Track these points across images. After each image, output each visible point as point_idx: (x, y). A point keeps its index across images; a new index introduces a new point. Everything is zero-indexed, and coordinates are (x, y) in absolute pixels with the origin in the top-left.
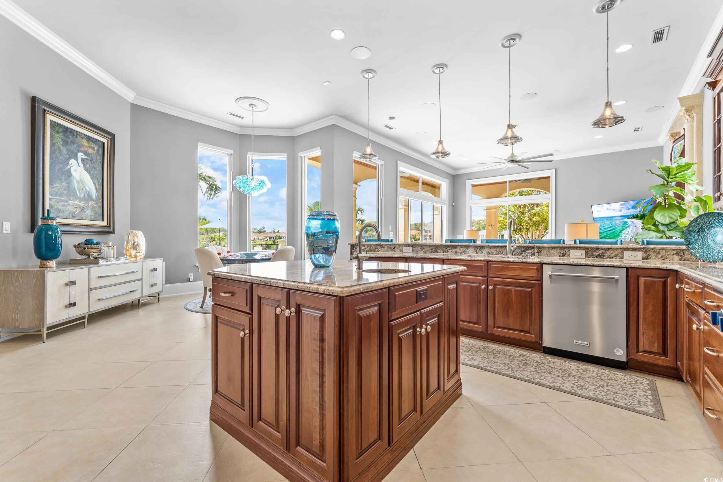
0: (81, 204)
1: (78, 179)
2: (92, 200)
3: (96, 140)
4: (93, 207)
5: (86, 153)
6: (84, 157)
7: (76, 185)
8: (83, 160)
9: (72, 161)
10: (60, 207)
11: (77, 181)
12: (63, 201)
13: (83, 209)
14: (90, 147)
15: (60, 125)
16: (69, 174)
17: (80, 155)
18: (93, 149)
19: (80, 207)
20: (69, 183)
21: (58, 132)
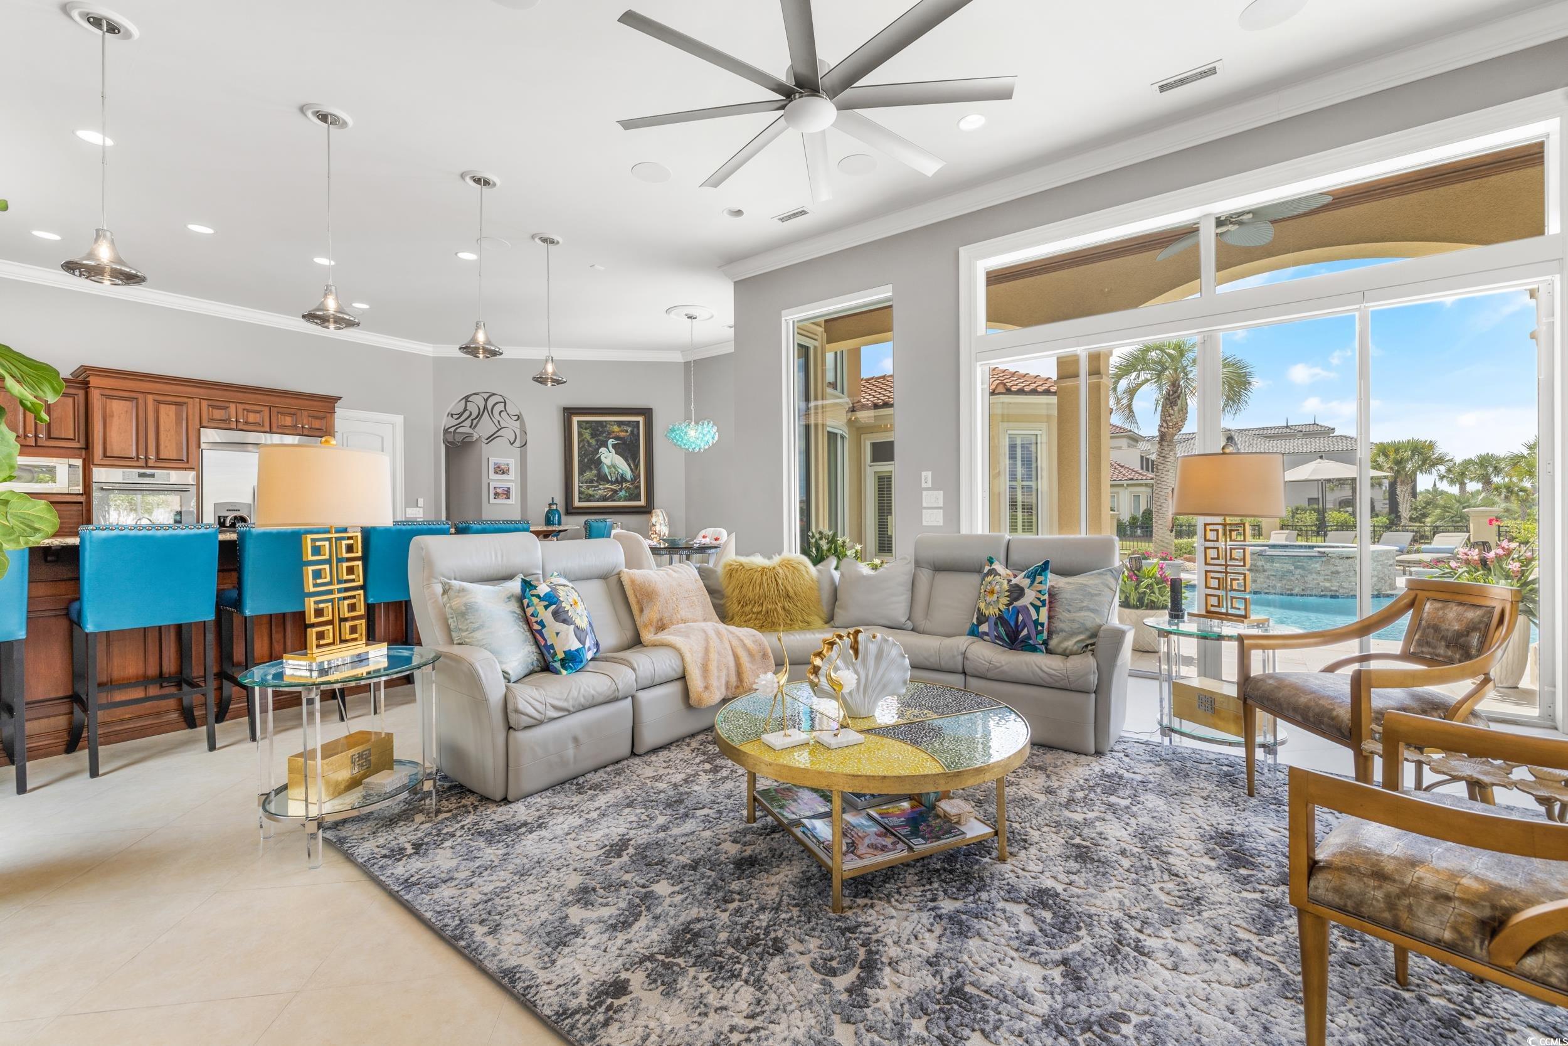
0: (613, 487)
1: (609, 464)
2: (626, 481)
3: (630, 422)
4: (628, 488)
5: (617, 438)
6: (616, 442)
7: (607, 471)
8: (614, 446)
9: (602, 450)
10: (591, 493)
11: (608, 467)
12: (592, 487)
13: (615, 492)
14: (622, 431)
15: (587, 422)
16: (599, 462)
17: (611, 442)
18: (627, 431)
19: (612, 490)
20: (599, 470)
21: (586, 429)
